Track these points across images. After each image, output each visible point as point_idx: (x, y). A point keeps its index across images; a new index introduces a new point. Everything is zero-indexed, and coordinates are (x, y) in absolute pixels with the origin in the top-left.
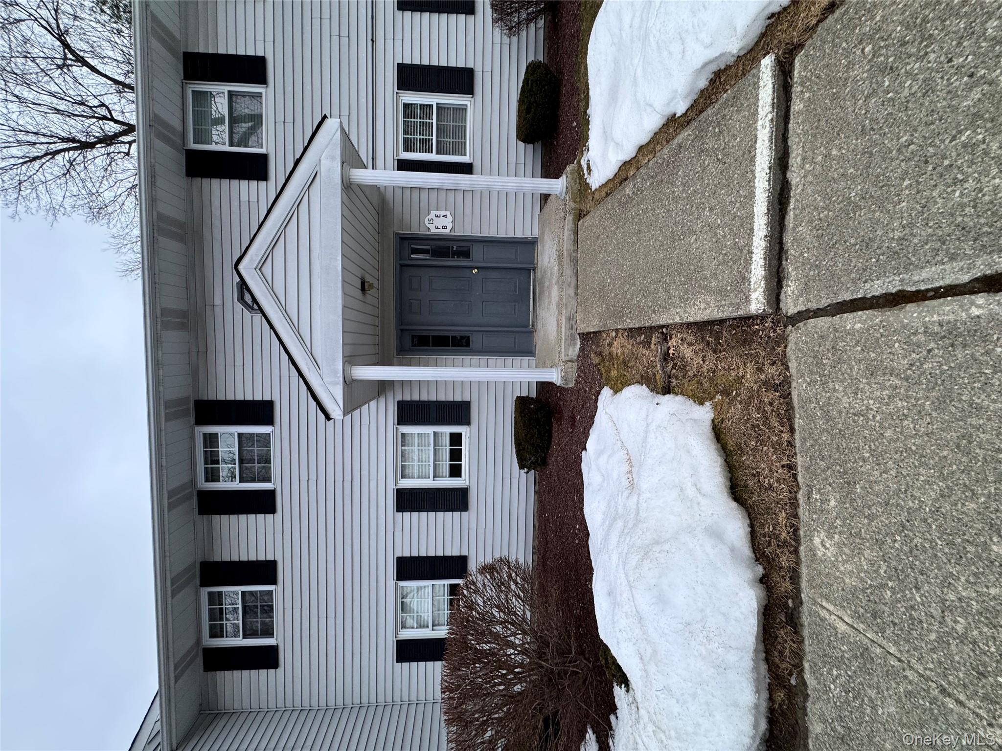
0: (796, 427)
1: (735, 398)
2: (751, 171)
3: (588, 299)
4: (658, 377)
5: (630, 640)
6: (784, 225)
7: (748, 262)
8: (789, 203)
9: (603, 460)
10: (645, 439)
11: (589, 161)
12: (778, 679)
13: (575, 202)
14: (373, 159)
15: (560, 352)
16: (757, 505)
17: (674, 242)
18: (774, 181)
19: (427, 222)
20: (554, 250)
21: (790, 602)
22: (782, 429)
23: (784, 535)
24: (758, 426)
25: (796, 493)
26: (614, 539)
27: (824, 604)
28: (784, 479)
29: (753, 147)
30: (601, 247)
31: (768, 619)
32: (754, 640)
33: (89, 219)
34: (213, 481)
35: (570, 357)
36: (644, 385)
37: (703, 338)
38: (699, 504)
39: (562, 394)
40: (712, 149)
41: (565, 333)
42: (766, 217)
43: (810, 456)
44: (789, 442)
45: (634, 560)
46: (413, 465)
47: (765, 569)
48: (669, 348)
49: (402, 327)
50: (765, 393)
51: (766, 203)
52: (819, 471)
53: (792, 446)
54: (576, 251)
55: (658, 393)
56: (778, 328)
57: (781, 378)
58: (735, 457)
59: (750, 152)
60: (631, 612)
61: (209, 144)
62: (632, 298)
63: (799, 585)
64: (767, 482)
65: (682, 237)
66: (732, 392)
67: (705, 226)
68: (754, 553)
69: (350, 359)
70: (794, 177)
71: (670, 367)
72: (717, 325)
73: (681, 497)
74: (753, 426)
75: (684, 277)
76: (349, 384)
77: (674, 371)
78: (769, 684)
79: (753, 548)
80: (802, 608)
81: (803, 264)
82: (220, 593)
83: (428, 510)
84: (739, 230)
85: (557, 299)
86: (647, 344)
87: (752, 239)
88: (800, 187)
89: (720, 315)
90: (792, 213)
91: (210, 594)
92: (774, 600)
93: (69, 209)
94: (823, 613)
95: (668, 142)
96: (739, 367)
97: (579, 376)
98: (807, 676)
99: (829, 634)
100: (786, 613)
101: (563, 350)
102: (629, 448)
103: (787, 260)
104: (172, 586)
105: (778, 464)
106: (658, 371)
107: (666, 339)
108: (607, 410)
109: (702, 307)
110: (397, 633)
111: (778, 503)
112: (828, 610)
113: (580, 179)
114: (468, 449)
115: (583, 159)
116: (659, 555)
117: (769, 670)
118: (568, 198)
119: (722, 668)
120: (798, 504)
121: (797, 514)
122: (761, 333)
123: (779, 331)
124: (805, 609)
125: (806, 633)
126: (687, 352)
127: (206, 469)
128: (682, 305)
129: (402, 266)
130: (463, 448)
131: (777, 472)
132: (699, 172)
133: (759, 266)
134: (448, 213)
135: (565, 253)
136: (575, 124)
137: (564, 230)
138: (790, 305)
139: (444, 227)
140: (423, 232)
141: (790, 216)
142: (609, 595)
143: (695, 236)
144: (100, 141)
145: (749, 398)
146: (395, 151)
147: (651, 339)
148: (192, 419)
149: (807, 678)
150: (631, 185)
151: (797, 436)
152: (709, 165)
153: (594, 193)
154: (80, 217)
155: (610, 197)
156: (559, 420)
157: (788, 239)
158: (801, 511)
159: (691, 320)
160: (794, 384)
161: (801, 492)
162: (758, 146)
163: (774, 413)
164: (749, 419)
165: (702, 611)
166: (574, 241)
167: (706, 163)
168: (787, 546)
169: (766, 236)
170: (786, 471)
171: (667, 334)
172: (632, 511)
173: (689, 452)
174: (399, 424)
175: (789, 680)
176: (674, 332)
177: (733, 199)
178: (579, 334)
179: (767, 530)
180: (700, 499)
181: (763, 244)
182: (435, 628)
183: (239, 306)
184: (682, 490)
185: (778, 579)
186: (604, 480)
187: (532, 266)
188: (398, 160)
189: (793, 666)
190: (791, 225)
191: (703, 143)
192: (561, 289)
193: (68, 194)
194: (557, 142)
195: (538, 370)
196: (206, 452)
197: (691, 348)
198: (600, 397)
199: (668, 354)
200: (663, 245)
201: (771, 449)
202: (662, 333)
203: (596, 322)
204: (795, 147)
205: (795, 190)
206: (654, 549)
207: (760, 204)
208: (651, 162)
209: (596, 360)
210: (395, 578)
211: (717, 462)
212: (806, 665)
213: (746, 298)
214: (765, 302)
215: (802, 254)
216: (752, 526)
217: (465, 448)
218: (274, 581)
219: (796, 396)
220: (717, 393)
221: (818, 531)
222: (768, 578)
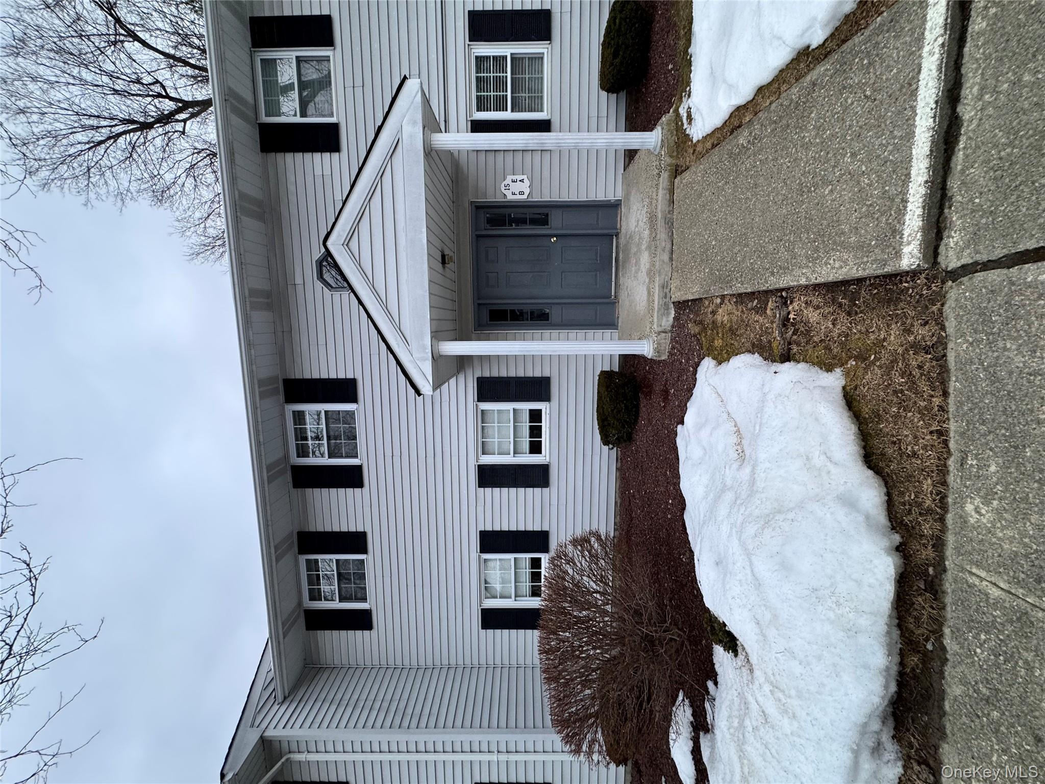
0: (951, 390)
1: (873, 363)
2: (911, 107)
3: (685, 265)
4: (775, 345)
5: (744, 606)
6: (949, 168)
7: (901, 212)
8: (959, 141)
9: (704, 433)
10: (761, 410)
11: (689, 108)
12: (912, 644)
13: (671, 156)
14: (445, 121)
15: (652, 323)
16: (895, 474)
17: (802, 195)
18: (941, 116)
19: (503, 188)
20: (644, 212)
21: (931, 570)
22: (933, 393)
23: (928, 502)
24: (902, 391)
25: (946, 459)
26: (723, 511)
27: (974, 570)
28: (932, 446)
29: (916, 78)
30: (704, 206)
31: (904, 586)
32: (889, 605)
33: (153, 203)
34: (303, 457)
35: (663, 328)
36: (756, 354)
37: (834, 300)
38: (829, 472)
39: (651, 367)
40: (857, 84)
41: (659, 302)
42: (928, 160)
43: (967, 421)
44: (941, 407)
45: (751, 530)
46: (494, 440)
47: (902, 537)
48: (789, 313)
49: (480, 302)
50: (913, 356)
51: (929, 144)
52: (977, 436)
53: (943, 411)
54: (671, 212)
55: (773, 361)
56: (934, 285)
57: (935, 339)
58: (870, 425)
59: (910, 85)
60: (746, 580)
61: (277, 116)
62: (743, 260)
63: (944, 553)
64: (909, 448)
65: (813, 189)
66: (870, 357)
67: (844, 174)
68: (890, 521)
69: (437, 335)
70: (967, 111)
71: (791, 333)
72: (854, 284)
73: (808, 466)
74: (895, 392)
75: (814, 233)
76: (437, 359)
77: (795, 337)
78: (901, 649)
79: (889, 517)
80: (946, 576)
81: (973, 211)
82: (316, 561)
83: (509, 486)
84: (891, 177)
85: (648, 266)
86: (761, 310)
87: (908, 186)
88: (975, 122)
89: (861, 274)
90: (961, 153)
91: (308, 561)
92: (912, 568)
93: (135, 194)
94: (972, 580)
95: (797, 80)
96: (880, 330)
97: (673, 348)
98: (947, 641)
99: (978, 600)
100: (925, 581)
101: (655, 320)
102: (738, 420)
103: (950, 208)
104: (276, 552)
105: (925, 431)
106: (775, 338)
107: (785, 304)
108: (711, 381)
109: (837, 265)
110: (481, 602)
111: (923, 470)
112: (978, 576)
113: (677, 131)
114: (548, 426)
115: (682, 106)
116: (784, 523)
117: (902, 635)
118: (663, 153)
119: (852, 631)
120: (948, 471)
121: (945, 482)
122: (911, 291)
123: (934, 288)
124: (949, 576)
125: (948, 600)
126: (813, 316)
127: (297, 445)
128: (810, 264)
129: (478, 236)
130: (543, 424)
131: (923, 439)
132: (838, 113)
133: (916, 217)
134: (525, 177)
135: (660, 215)
136: (670, 67)
137: (658, 189)
138: (951, 258)
139: (521, 193)
140: (500, 199)
141: (959, 156)
142: (717, 564)
143: (830, 187)
144: (158, 121)
145: (892, 362)
146: (469, 112)
147: (767, 304)
148: (282, 397)
149: (947, 643)
150: (746, 133)
151: (951, 400)
152: (852, 103)
153: (695, 145)
154: (145, 201)
155: (717, 149)
156: (649, 394)
157: (954, 184)
158: (951, 479)
159: (821, 280)
160: (951, 345)
161: (952, 459)
162: (922, 77)
163: (923, 377)
164: (890, 385)
165: (830, 577)
166: (670, 200)
167: (849, 101)
168: (931, 514)
169: (926, 182)
170: (935, 438)
171: (786, 298)
172: (743, 483)
173: (817, 419)
174: (478, 401)
175: (925, 646)
176: (797, 295)
177: (884, 142)
178: (673, 303)
179: (907, 498)
180: (830, 466)
181: (923, 191)
182: (517, 598)
183: (319, 285)
184: (808, 459)
185: (918, 547)
186: (705, 454)
187: (615, 231)
188: (471, 121)
189: (930, 631)
190: (959, 167)
191: (846, 79)
192: (653, 255)
193: (133, 178)
194: (646, 89)
195: (621, 342)
196: (295, 429)
197: (818, 311)
198: (699, 369)
199: (788, 319)
200: (786, 198)
201: (917, 415)
202: (782, 296)
203: (696, 288)
204: (971, 75)
205: (968, 126)
206: (777, 518)
207: (921, 144)
208: (774, 105)
209: (693, 329)
210: (479, 551)
211: (851, 430)
212: (947, 631)
213: (896, 253)
214: (921, 256)
215: (971, 200)
216: (888, 494)
217: (545, 424)
218: (364, 551)
219: (953, 358)
220: (850, 358)
221: (971, 498)
222: (905, 546)
